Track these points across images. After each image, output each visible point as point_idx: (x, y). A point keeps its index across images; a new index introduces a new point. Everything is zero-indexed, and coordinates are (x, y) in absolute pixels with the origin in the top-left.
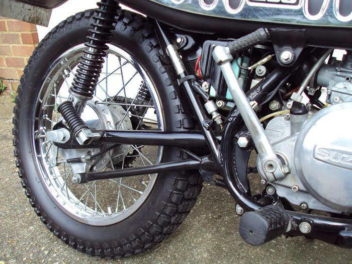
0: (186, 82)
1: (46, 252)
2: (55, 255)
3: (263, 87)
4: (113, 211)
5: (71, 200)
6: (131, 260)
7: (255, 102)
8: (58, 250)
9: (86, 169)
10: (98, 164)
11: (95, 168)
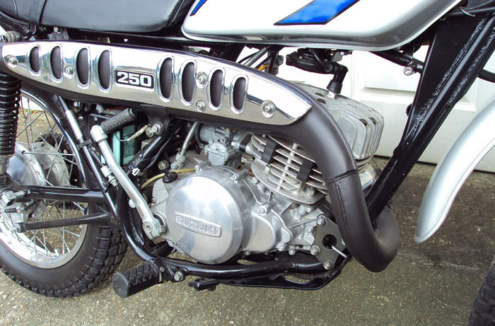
0: (85, 147)
1: (5, 297)
2: (13, 298)
3: (145, 155)
4: (61, 252)
5: (22, 242)
6: (87, 296)
7: (137, 169)
8: (16, 293)
9: (24, 218)
10: (35, 212)
11: (33, 215)
